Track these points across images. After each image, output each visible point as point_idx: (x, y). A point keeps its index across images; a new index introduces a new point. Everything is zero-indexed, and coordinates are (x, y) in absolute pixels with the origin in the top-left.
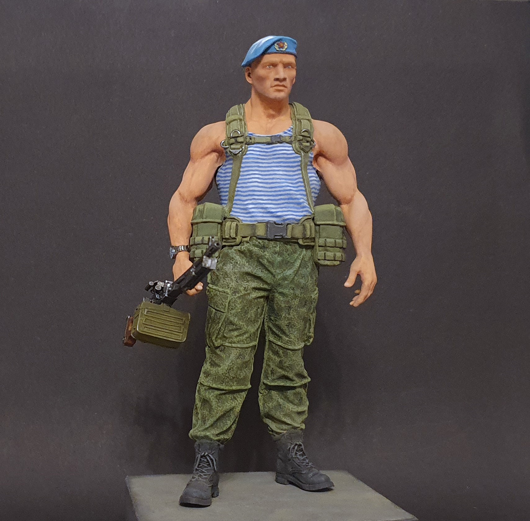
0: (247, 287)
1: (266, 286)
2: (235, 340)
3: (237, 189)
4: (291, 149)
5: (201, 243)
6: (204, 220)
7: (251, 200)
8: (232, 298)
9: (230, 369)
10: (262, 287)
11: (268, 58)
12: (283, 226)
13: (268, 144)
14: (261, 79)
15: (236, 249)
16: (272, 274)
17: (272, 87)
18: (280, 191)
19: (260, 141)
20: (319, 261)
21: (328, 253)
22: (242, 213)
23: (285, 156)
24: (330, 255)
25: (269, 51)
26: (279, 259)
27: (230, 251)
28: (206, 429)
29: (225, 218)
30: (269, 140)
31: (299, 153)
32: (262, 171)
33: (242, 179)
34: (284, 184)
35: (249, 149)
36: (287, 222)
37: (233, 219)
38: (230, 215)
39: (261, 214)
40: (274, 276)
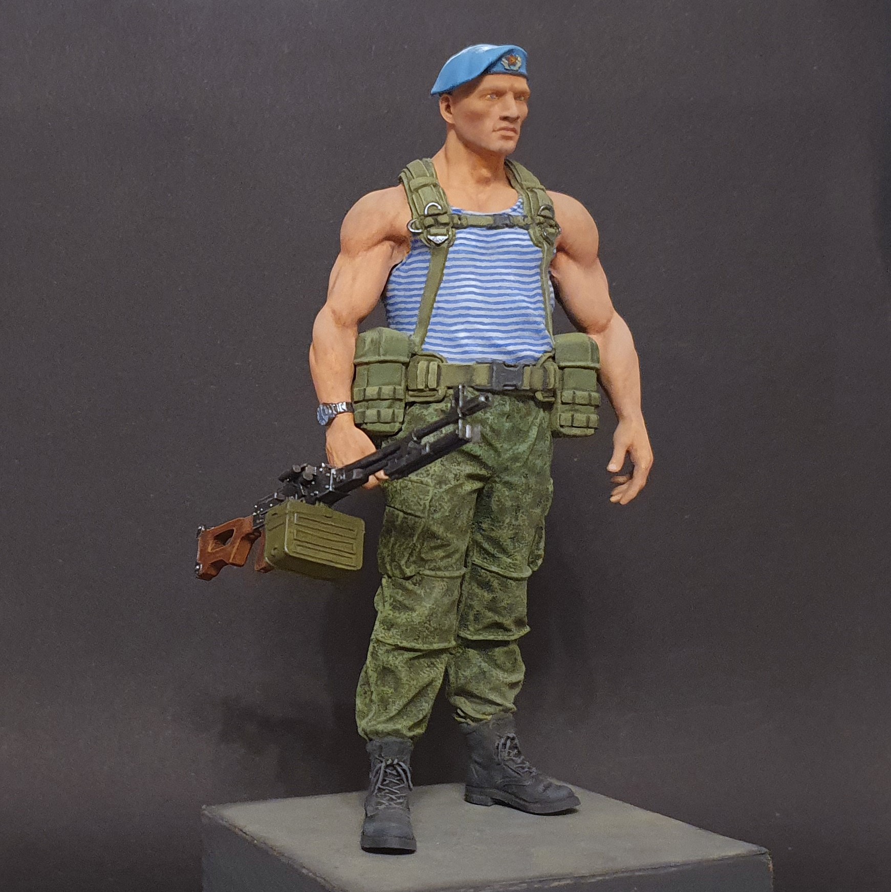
0: (458, 474)
1: (483, 472)
2: (442, 564)
3: (435, 305)
4: (527, 237)
5: (376, 397)
6: (382, 358)
7: (463, 323)
8: (436, 493)
9: (432, 615)
10: (479, 472)
11: (491, 82)
12: (516, 369)
13: (490, 228)
14: (476, 117)
15: (437, 408)
16: (496, 450)
17: (494, 131)
18: (511, 309)
19: (475, 223)
20: (562, 430)
21: (578, 416)
22: (445, 346)
23: (519, 249)
24: (581, 418)
25: (495, 69)
26: (508, 425)
27: (425, 412)
28: (391, 719)
29: (414, 355)
30: (490, 221)
31: (540, 245)
32: (481, 274)
33: (445, 288)
34: (517, 298)
35: (458, 236)
36: (522, 362)
37: (432, 357)
38: (422, 350)
39: (480, 349)
40: (499, 456)
